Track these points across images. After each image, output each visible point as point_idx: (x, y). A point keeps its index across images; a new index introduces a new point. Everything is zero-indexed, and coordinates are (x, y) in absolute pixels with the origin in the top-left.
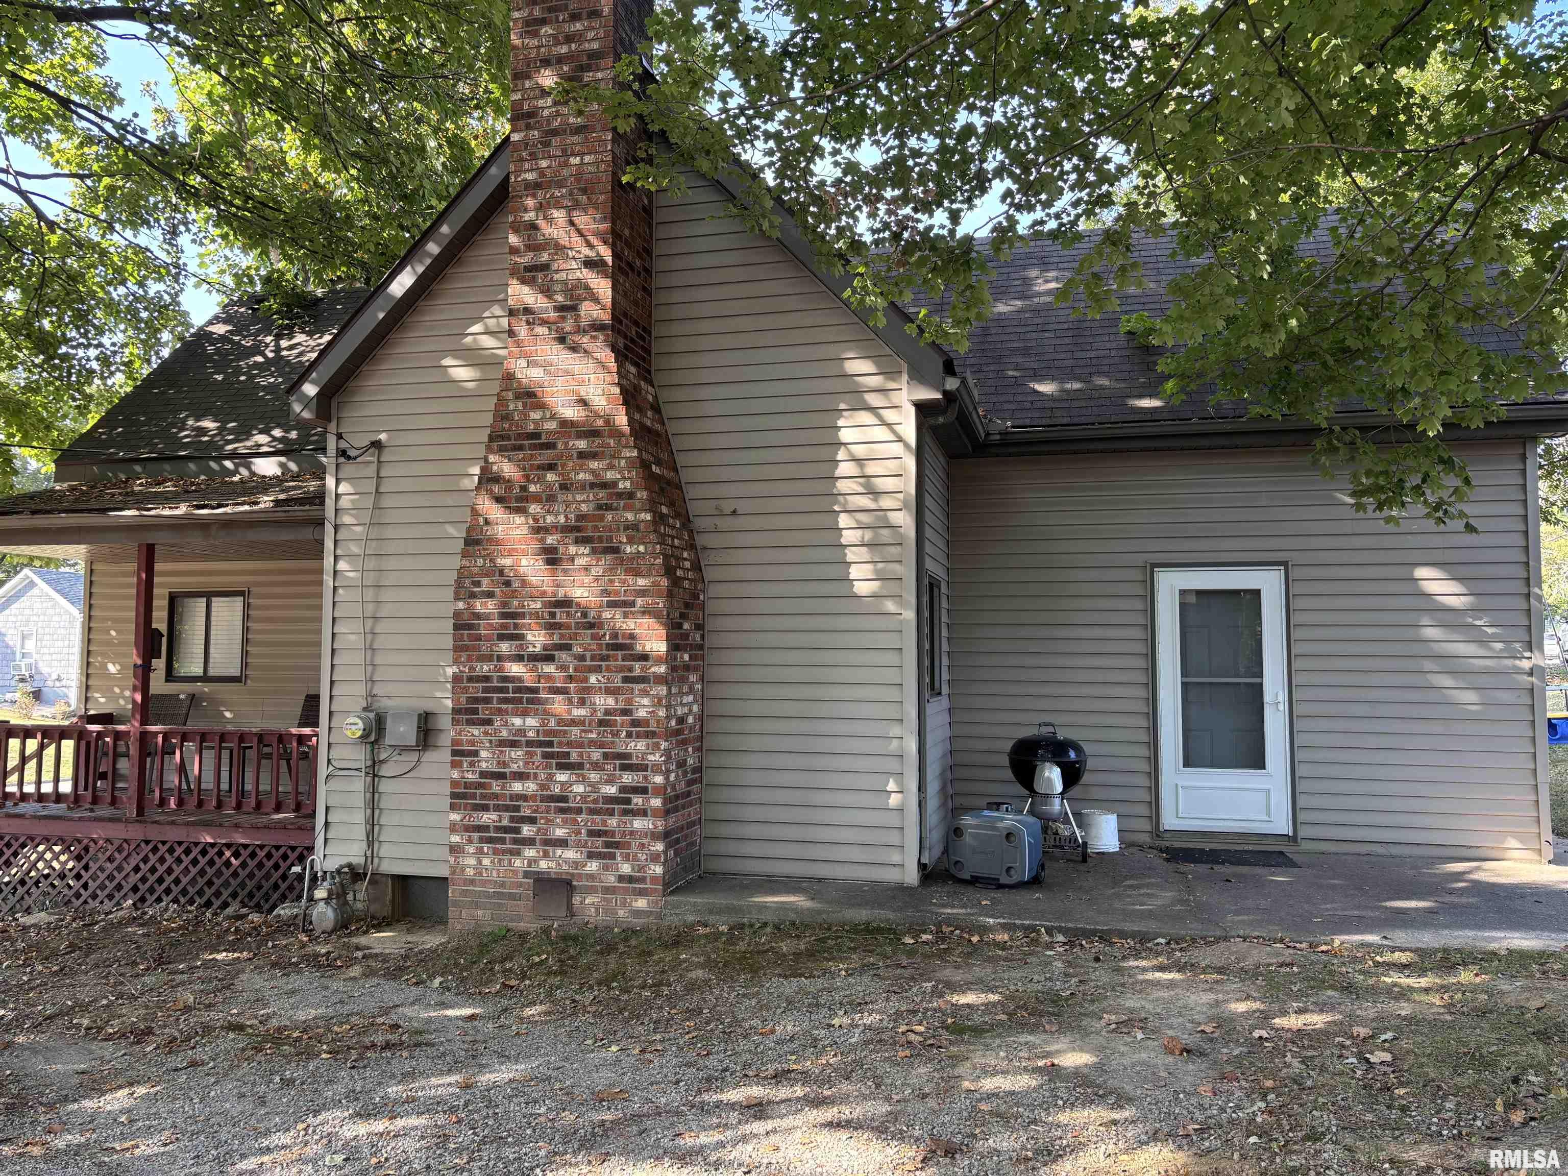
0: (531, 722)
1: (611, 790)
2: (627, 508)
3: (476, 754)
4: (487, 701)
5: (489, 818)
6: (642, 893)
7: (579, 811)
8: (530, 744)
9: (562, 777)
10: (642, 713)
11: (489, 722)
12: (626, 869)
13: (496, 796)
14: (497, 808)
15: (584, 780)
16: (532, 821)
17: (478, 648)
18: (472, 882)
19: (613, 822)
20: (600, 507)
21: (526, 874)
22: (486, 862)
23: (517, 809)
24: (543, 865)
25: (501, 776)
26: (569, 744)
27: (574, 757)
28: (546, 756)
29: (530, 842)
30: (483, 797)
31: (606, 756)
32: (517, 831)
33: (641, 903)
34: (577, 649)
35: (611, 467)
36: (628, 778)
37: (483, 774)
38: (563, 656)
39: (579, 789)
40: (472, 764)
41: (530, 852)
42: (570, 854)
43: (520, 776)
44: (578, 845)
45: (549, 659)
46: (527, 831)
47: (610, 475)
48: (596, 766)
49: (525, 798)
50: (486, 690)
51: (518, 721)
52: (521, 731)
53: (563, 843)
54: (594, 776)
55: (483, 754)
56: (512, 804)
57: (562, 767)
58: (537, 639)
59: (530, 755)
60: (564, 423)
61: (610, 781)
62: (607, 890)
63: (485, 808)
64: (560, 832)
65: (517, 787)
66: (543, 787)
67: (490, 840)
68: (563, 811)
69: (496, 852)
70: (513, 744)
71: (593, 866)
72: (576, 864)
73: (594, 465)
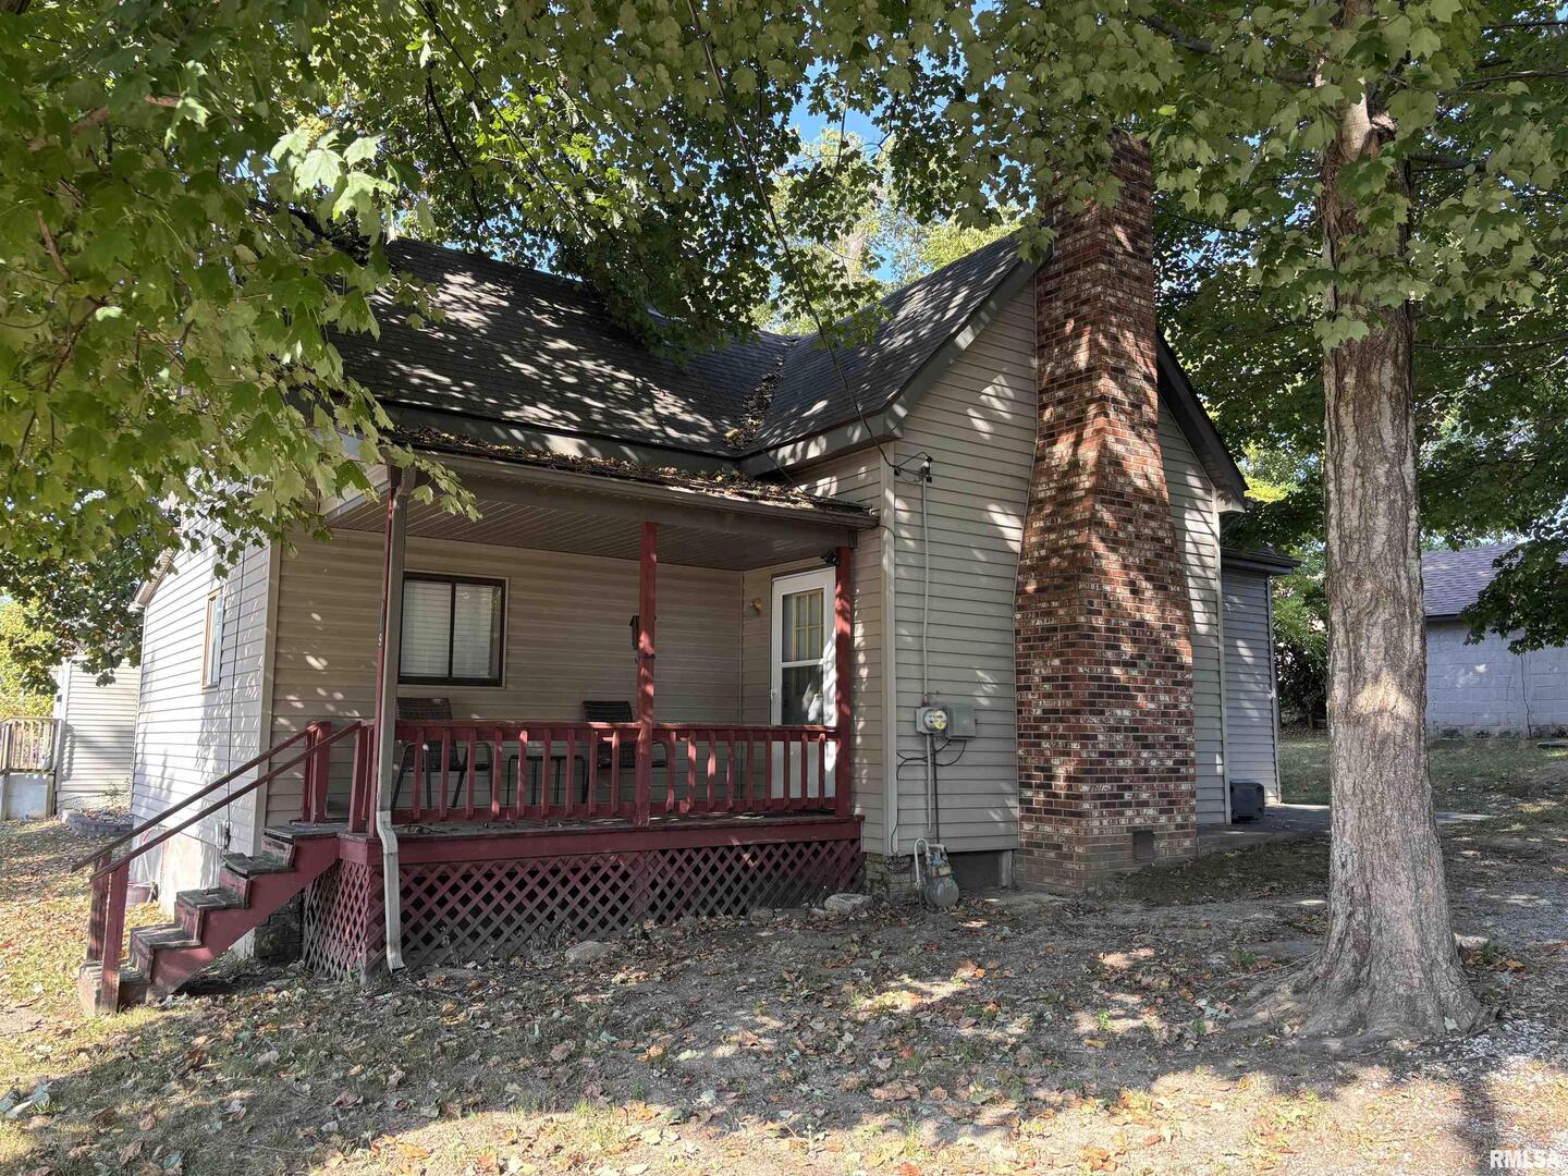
0: (1127, 713)
1: (1170, 763)
2: (1170, 559)
3: (1095, 737)
4: (1101, 696)
5: (1105, 788)
6: (1187, 835)
7: (1154, 779)
8: (1126, 730)
9: (1145, 754)
10: (1183, 707)
11: (1102, 713)
12: (1179, 819)
13: (1109, 770)
14: (1111, 780)
15: (1156, 757)
16: (1129, 788)
17: (1093, 654)
18: (1097, 840)
19: (1172, 786)
20: (1157, 555)
21: (1129, 830)
22: (1105, 822)
23: (1121, 780)
24: (1137, 821)
25: (1110, 755)
26: (1149, 730)
27: (1150, 740)
28: (1136, 739)
29: (1128, 805)
30: (1102, 771)
31: (1166, 738)
32: (1122, 796)
33: (1187, 843)
34: (1149, 659)
35: (1161, 528)
36: (1179, 754)
37: (1102, 754)
38: (1140, 663)
39: (1154, 763)
40: (1094, 746)
41: (1129, 813)
42: (1151, 812)
43: (1123, 755)
44: (1156, 804)
45: (1134, 665)
46: (1127, 796)
47: (1161, 533)
48: (1162, 746)
49: (1124, 771)
50: (1100, 687)
51: (1119, 712)
52: (1121, 720)
53: (1145, 804)
54: (1161, 753)
55: (1100, 737)
56: (1117, 777)
57: (1145, 747)
58: (1127, 648)
59: (1127, 737)
60: (1137, 489)
61: (1169, 757)
62: (1171, 836)
63: (1102, 780)
64: (1145, 796)
65: (1121, 763)
66: (1135, 762)
67: (1107, 805)
68: (1147, 779)
69: (1110, 814)
70: (1117, 730)
71: (1163, 819)
72: (1155, 819)
73: (1153, 524)
